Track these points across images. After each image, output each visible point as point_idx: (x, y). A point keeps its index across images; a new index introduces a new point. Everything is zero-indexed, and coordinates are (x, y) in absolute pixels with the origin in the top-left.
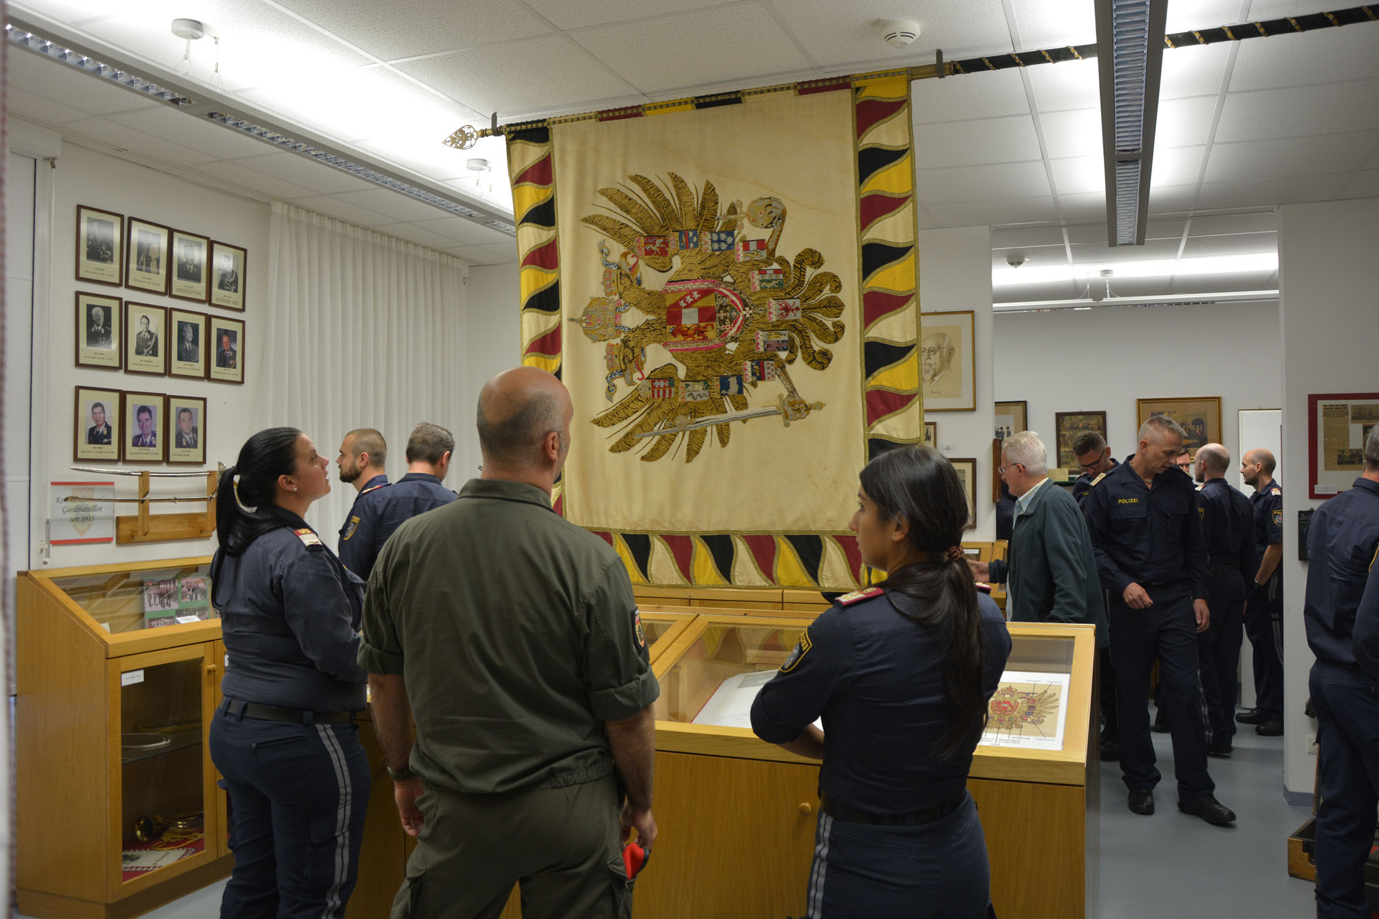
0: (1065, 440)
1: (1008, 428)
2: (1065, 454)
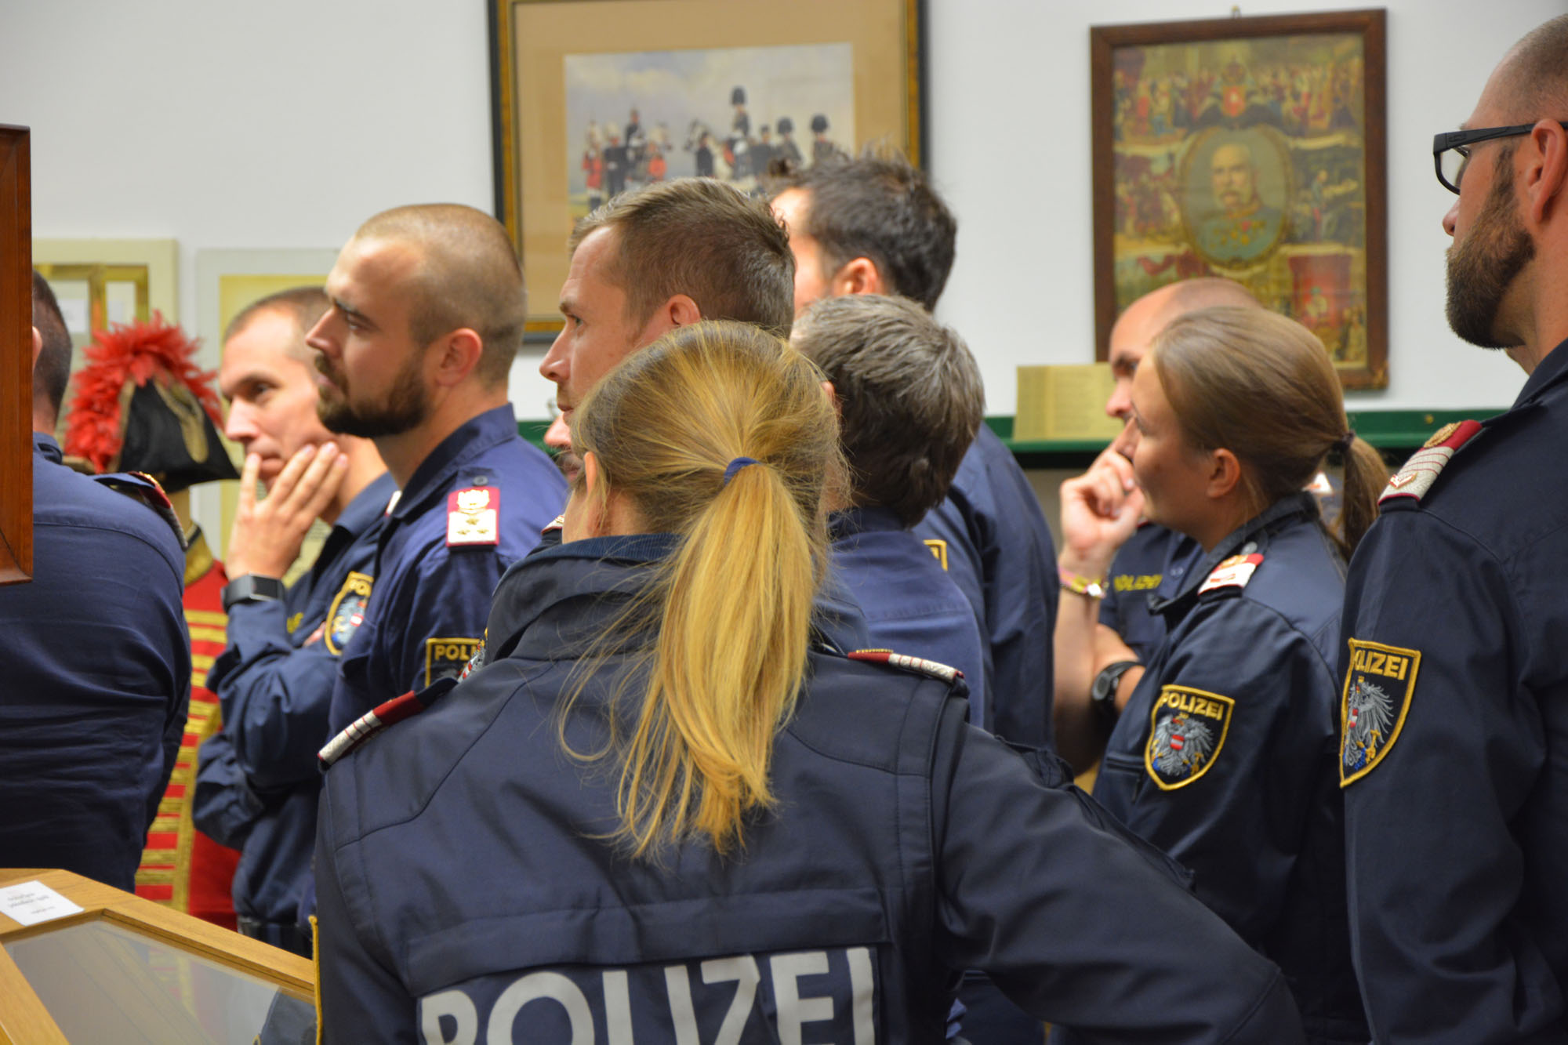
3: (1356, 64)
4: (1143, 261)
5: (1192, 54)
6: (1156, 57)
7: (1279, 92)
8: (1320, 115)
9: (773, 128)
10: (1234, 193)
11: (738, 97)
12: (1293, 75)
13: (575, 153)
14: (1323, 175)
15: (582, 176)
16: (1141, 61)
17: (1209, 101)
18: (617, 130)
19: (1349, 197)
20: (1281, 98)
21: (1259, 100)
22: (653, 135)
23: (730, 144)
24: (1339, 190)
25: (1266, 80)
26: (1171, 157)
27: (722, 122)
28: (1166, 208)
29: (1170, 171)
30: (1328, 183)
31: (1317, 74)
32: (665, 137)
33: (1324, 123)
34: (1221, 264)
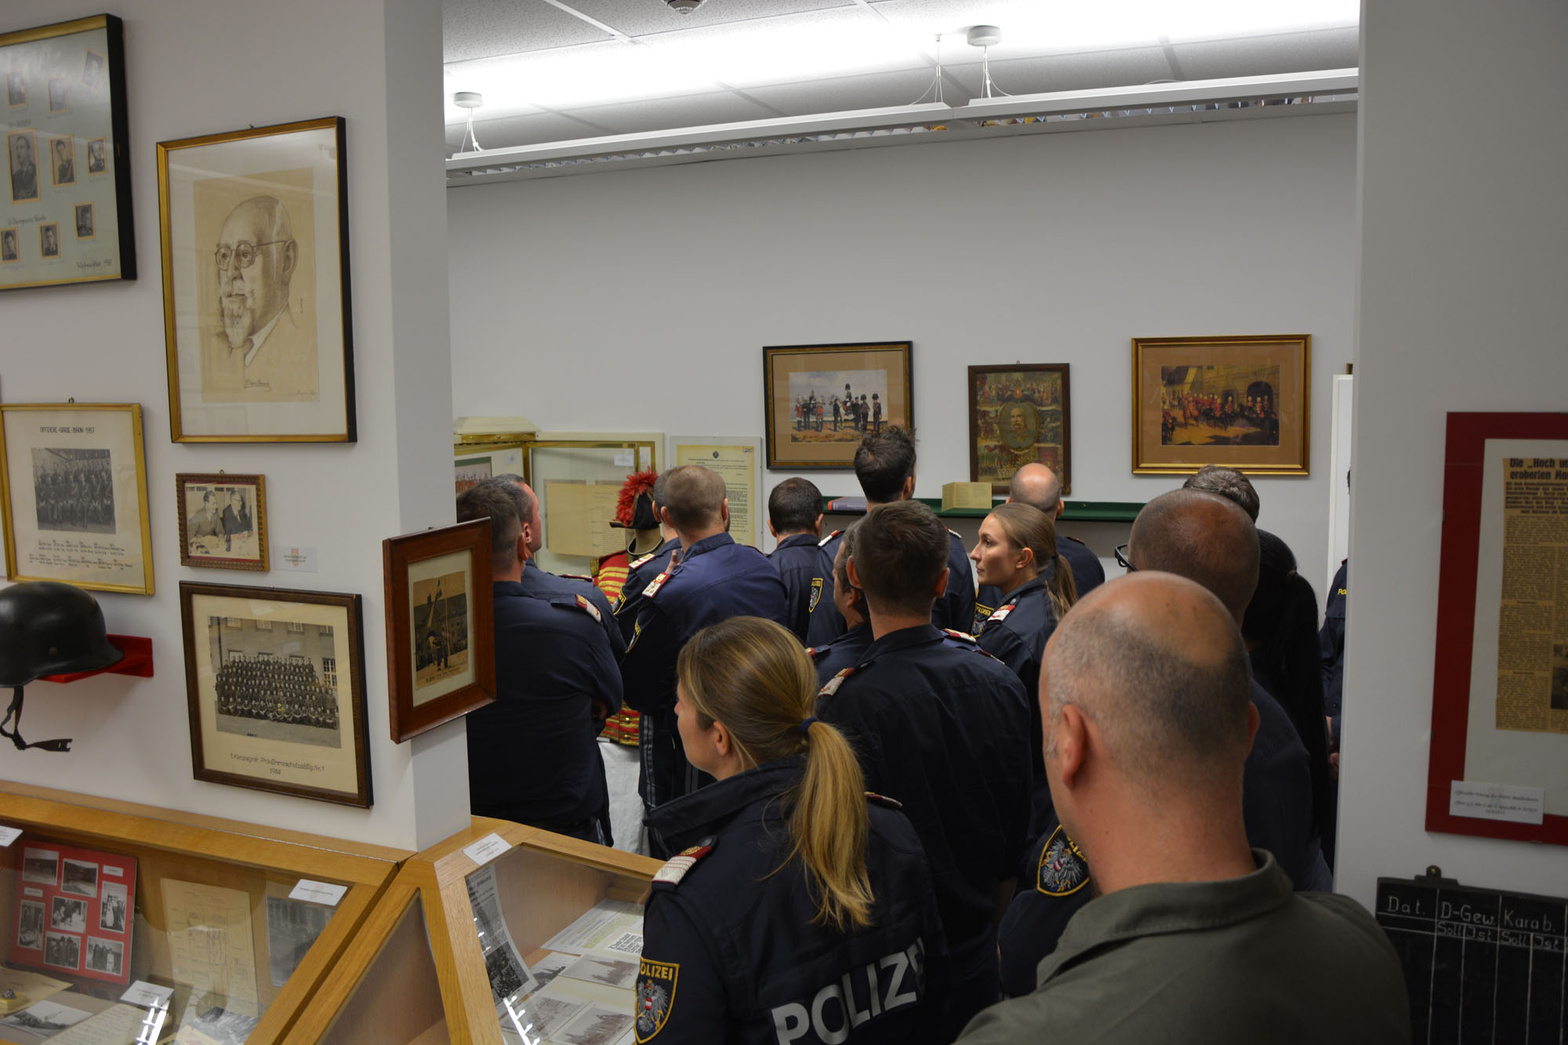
0: (986, 422)
1: (875, 397)
2: (986, 451)
3: (1059, 382)
4: (987, 447)
5: (1004, 376)
6: (991, 377)
7: (1033, 390)
8: (1047, 399)
9: (860, 398)
10: (1018, 424)
11: (848, 387)
12: (1038, 385)
13: (793, 405)
14: (1048, 419)
15: (795, 413)
16: (985, 378)
17: (1009, 393)
18: (807, 398)
19: (1057, 427)
20: (1034, 393)
21: (1026, 393)
22: (819, 400)
23: (845, 403)
24: (1054, 425)
25: (1029, 386)
26: (996, 411)
27: (842, 395)
28: (995, 429)
29: (996, 416)
30: (1050, 422)
31: (1046, 385)
32: (823, 400)
33: (1049, 401)
34: (1013, 449)
